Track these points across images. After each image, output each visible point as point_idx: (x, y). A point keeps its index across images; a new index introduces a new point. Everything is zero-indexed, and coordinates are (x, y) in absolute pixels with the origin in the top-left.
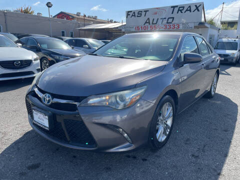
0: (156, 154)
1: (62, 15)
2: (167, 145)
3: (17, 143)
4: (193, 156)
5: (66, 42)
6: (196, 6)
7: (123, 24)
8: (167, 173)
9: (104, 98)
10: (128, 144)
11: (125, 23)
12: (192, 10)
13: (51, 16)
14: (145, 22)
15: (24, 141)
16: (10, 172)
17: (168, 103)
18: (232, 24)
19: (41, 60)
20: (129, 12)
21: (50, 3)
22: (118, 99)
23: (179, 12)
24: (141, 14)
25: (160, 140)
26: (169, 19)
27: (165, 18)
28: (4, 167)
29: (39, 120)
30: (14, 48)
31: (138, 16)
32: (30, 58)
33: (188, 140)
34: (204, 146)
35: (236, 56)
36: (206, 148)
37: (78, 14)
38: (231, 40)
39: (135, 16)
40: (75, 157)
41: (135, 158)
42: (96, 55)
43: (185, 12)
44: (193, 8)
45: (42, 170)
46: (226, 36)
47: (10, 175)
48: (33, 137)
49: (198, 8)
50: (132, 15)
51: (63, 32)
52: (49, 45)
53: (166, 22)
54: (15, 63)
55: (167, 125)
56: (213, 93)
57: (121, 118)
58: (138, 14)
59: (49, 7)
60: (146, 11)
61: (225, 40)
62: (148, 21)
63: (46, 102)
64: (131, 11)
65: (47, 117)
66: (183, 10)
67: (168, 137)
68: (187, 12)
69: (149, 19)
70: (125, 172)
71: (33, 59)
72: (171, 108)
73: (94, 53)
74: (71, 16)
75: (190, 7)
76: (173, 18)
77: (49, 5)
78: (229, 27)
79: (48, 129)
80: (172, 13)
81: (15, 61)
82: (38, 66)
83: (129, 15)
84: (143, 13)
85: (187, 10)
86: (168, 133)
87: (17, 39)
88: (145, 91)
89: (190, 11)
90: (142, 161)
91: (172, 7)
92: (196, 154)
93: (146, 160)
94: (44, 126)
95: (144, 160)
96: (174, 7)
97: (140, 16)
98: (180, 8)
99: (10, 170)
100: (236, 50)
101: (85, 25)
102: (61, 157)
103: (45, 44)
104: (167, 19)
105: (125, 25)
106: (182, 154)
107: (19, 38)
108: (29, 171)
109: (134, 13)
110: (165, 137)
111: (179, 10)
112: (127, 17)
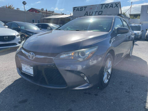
0: (103, 91)
1: (32, 10)
2: (109, 86)
3: (9, 87)
4: (126, 91)
5: (36, 25)
6: (116, 4)
7: (71, 15)
8: (112, 102)
9: (70, 54)
10: (87, 84)
11: (72, 15)
12: (114, 6)
13: (26, 10)
14: (85, 14)
15: (14, 86)
16: (7, 106)
17: (109, 58)
18: (136, 16)
19: (21, 36)
20: (75, 8)
21: (25, 2)
22: (80, 55)
23: (106, 8)
24: (82, 9)
25: (105, 82)
26: (100, 12)
27: (97, 12)
28: (2, 102)
29: (26, 70)
30: (3, 28)
31: (80, 10)
32: (14, 34)
33: (121, 82)
34: (132, 86)
35: (140, 34)
36: (133, 87)
37: (42, 10)
38: (137, 25)
39: (78, 10)
40: (50, 94)
41: (90, 94)
42: (60, 30)
43: (109, 8)
44: (114, 5)
45: (29, 104)
46: (134, 23)
47: (7, 108)
48: (21, 83)
49: (117, 5)
50: (77, 10)
51: (33, 20)
52: (26, 27)
53: (98, 14)
54: (4, 37)
55: (108, 72)
56: (131, 55)
57: (82, 67)
58: (81, 9)
59: (24, 4)
60: (85, 7)
61: (133, 25)
62: (86, 13)
63: (31, 58)
64: (76, 7)
65: (32, 67)
66: (108, 6)
67: (109, 80)
68: (110, 8)
69: (87, 12)
70: (85, 103)
71: (16, 36)
72: (111, 61)
73: (58, 29)
74: (38, 11)
75: (112, 4)
76: (102, 11)
77: (24, 3)
78: (135, 18)
79: (33, 76)
80: (102, 8)
81: (4, 36)
82: (19, 40)
83: (75, 9)
84: (84, 9)
85: (110, 7)
86: (109, 78)
87: (4, 24)
88: (97, 50)
89: (112, 7)
90: (95, 96)
91: (101, 5)
92: (128, 90)
93: (97, 95)
94: (30, 74)
95: (96, 95)
96: (102, 5)
97: (82, 10)
98: (106, 5)
99: (7, 104)
100: (140, 31)
101: (47, 16)
102: (41, 95)
103: (23, 26)
104: (98, 12)
105: (72, 16)
106: (119, 91)
107: (5, 23)
108: (20, 104)
109: (78, 8)
110: (108, 81)
111: (105, 6)
112: (74, 11)
